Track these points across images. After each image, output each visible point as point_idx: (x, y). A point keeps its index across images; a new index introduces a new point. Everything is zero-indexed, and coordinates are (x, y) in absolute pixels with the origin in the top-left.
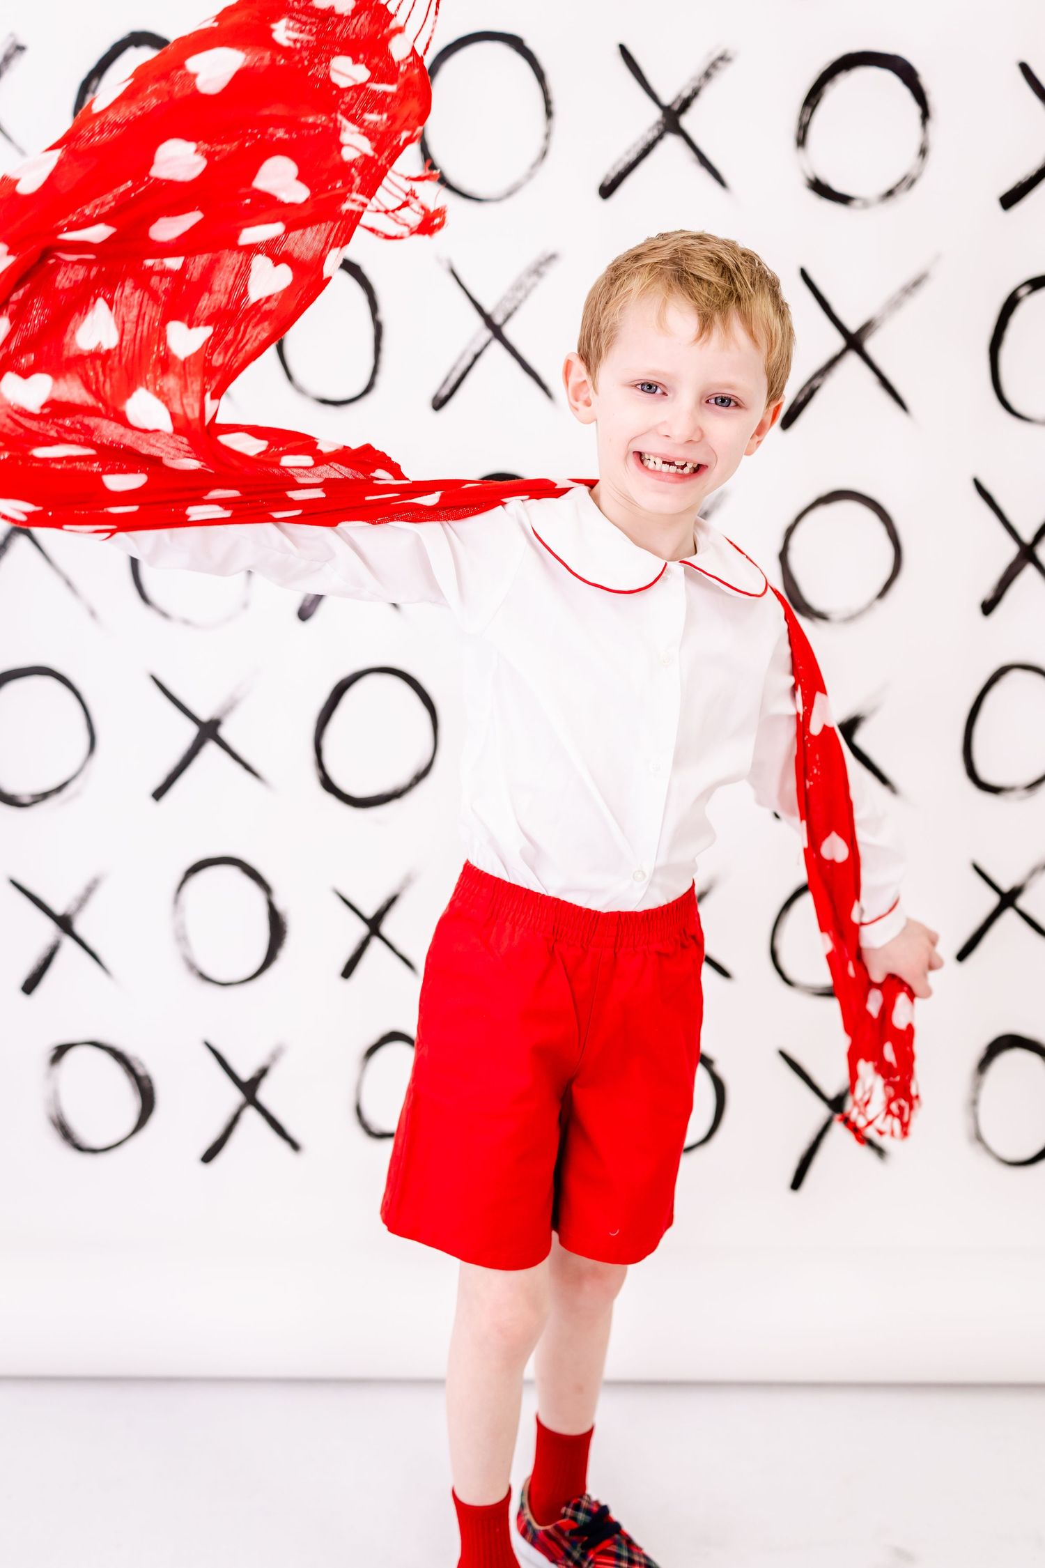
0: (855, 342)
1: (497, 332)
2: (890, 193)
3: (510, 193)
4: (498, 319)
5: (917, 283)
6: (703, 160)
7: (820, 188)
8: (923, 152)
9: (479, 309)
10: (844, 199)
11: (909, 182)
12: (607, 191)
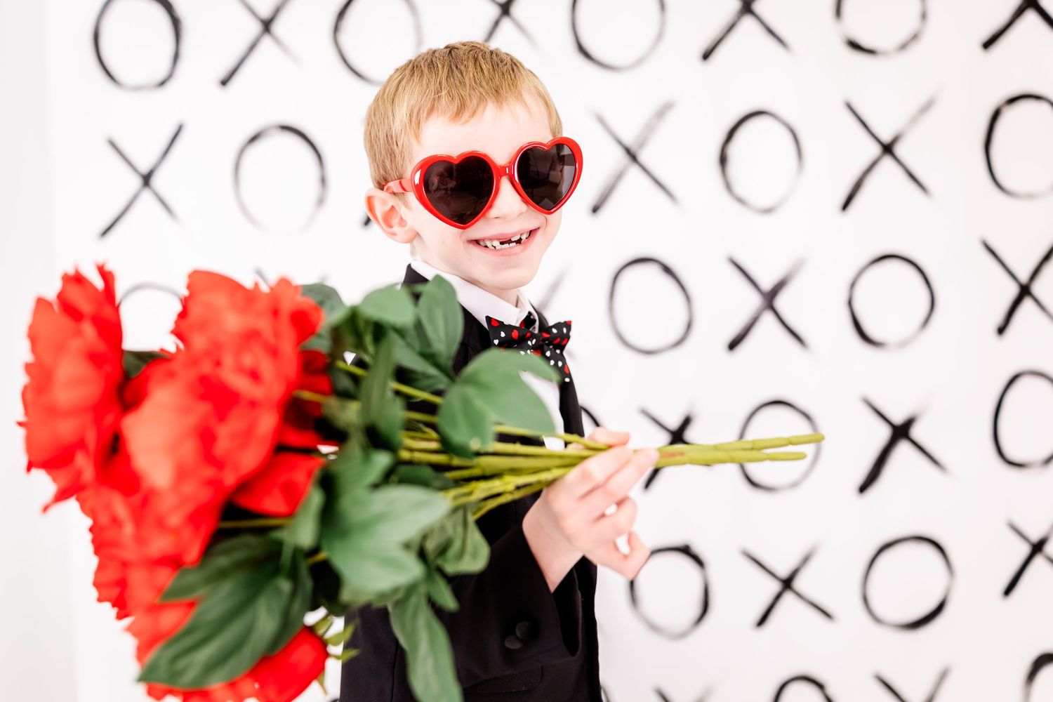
0: (888, 149)
1: (632, 156)
2: (904, 47)
3: (639, 62)
4: (633, 148)
5: (927, 107)
6: (770, 32)
7: (854, 45)
8: (924, 16)
9: (620, 143)
10: (871, 52)
11: (915, 37)
12: (706, 56)
